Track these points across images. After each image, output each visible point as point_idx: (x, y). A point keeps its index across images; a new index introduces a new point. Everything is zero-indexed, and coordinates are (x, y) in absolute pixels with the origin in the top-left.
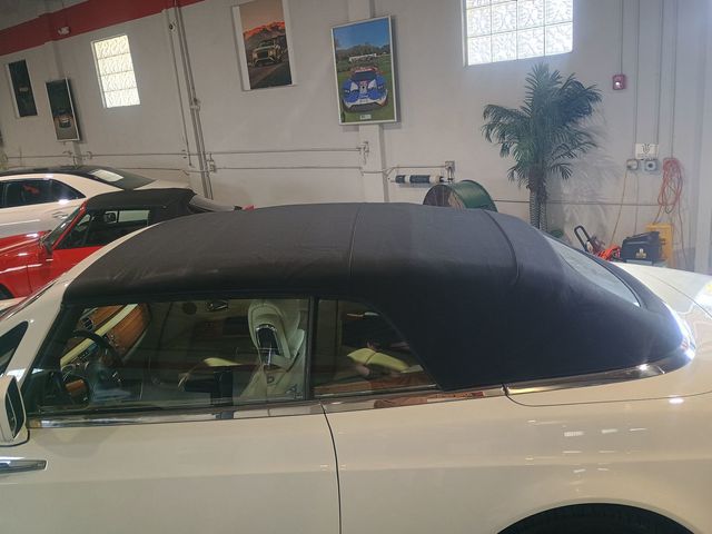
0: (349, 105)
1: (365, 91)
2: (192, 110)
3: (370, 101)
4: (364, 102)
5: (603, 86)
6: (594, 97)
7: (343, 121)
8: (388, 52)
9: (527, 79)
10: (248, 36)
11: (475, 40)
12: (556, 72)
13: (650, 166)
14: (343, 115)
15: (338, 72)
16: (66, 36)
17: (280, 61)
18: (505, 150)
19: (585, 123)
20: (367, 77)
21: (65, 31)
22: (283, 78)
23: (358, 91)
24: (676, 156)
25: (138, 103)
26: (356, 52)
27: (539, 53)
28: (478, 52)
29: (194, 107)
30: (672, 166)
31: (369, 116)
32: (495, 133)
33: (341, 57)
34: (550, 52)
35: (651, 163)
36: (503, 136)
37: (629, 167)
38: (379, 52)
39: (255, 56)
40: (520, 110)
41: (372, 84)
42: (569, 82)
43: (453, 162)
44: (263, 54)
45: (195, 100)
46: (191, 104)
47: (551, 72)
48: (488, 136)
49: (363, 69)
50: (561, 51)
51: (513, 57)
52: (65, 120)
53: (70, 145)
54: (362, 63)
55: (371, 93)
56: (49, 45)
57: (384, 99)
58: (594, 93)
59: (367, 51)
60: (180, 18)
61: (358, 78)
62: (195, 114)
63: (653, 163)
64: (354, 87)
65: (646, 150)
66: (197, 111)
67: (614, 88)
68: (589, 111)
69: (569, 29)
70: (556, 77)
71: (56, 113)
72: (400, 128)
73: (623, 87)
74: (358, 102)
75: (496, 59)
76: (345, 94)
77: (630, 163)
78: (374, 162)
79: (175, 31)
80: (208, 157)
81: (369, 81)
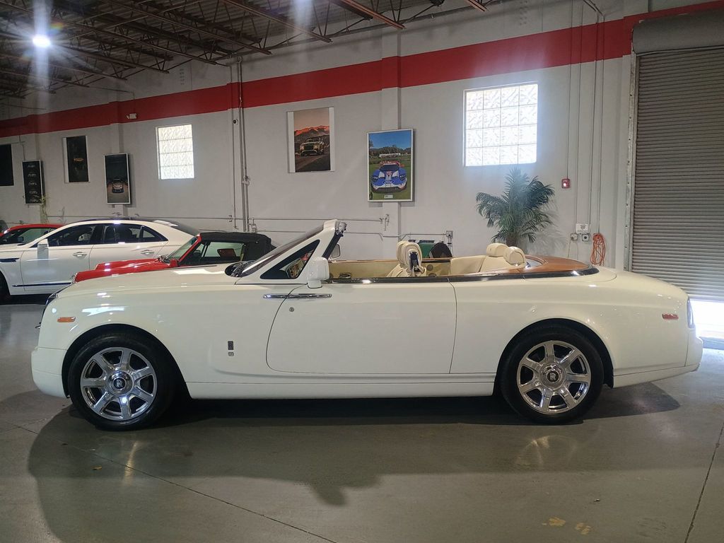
0: (376, 187)
1: (390, 178)
2: (243, 184)
3: (393, 185)
4: (388, 186)
5: (555, 186)
6: (549, 192)
7: (371, 199)
8: (410, 153)
9: (507, 178)
10: (298, 134)
11: (471, 150)
12: (525, 175)
13: (586, 238)
14: (371, 195)
15: (370, 163)
16: (132, 120)
17: (323, 153)
18: (491, 223)
19: (543, 209)
20: (392, 168)
21: (133, 116)
22: (324, 165)
23: (385, 178)
24: (601, 232)
25: (193, 177)
26: (385, 151)
27: (515, 162)
28: (473, 158)
29: (244, 182)
30: (598, 237)
31: (391, 196)
32: (485, 210)
33: (374, 154)
34: (522, 161)
35: (586, 236)
36: (489, 214)
37: (572, 238)
38: (402, 152)
39: (302, 148)
40: (502, 198)
41: (396, 174)
42: (534, 181)
43: (452, 232)
44: (309, 147)
45: (247, 178)
46: (243, 179)
47: (522, 174)
48: (480, 212)
49: (389, 163)
50: (529, 161)
51: (497, 163)
52: (118, 186)
53: (119, 207)
54: (388, 159)
55: (394, 180)
56: (115, 126)
57: (404, 185)
58: (550, 190)
59: (394, 150)
60: (242, 116)
61: (385, 169)
62: (244, 188)
63: (587, 236)
64: (381, 175)
65: (583, 227)
66: (247, 185)
67: (563, 187)
68: (546, 201)
69: (534, 148)
70: (525, 178)
71: (111, 180)
72: (414, 206)
73: (568, 186)
74: (384, 186)
75: (485, 163)
76: (374, 179)
77: (572, 236)
78: (392, 229)
79: (237, 126)
80: (251, 222)
81: (393, 171)
